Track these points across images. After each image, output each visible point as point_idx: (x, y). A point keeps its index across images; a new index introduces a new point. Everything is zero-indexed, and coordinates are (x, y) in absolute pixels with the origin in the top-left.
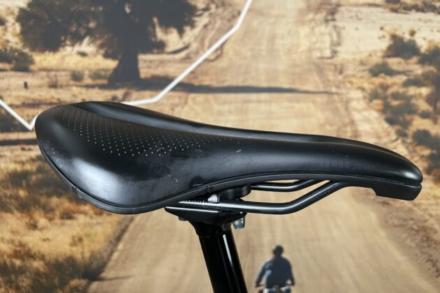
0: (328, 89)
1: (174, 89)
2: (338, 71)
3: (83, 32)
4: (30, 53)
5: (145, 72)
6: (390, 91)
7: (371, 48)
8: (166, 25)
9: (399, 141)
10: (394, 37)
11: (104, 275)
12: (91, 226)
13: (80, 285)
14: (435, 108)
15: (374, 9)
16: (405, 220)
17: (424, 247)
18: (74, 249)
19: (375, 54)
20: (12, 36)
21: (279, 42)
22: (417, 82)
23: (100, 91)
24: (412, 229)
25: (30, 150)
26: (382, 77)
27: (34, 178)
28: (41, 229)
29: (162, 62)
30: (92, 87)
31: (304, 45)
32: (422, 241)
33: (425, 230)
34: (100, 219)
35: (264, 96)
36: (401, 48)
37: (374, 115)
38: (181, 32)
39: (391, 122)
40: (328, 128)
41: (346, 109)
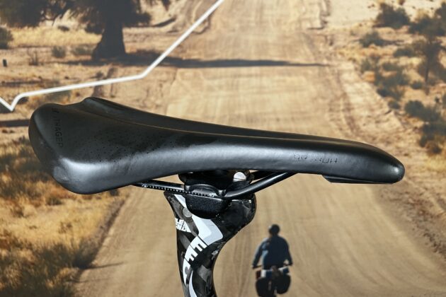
0: (319, 62)
1: (160, 65)
2: (329, 42)
3: (63, 5)
4: (8, 29)
5: (130, 47)
6: (381, 62)
7: (361, 18)
9: (392, 113)
10: (383, 6)
11: (95, 262)
12: (80, 211)
13: (70, 274)
14: (427, 78)
16: (401, 194)
17: (421, 221)
18: (63, 236)
19: (366, 24)
21: (266, 12)
22: (407, 52)
23: (84, 68)
24: (408, 203)
25: (12, 132)
26: (373, 48)
27: (17, 162)
28: (28, 216)
29: (147, 36)
30: (76, 63)
31: (294, 16)
32: (419, 215)
33: (421, 204)
34: (89, 204)
35: (254, 70)
36: (391, 17)
37: (366, 86)
38: (166, 4)
39: (383, 93)
40: (320, 101)
41: (339, 81)
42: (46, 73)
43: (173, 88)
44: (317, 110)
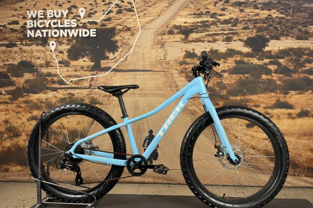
0: (164, 70)
1: (111, 71)
2: (167, 64)
3: (85, 54)
4: (70, 61)
5: (102, 66)
6: (188, 70)
7: (178, 56)
8: (109, 52)
10: (186, 51)
15: (178, 43)
18: (78, 126)
19: (180, 58)
20: (65, 56)
21: (145, 55)
23: (89, 72)
25: (67, 91)
26: (184, 65)
27: (67, 100)
28: (68, 118)
29: (108, 63)
30: (87, 71)
31: (154, 56)
36: (190, 55)
37: (183, 79)
38: (114, 53)
40: (166, 84)
41: (172, 77)
42: (78, 73)
43: (115, 78)
44: (165, 87)
